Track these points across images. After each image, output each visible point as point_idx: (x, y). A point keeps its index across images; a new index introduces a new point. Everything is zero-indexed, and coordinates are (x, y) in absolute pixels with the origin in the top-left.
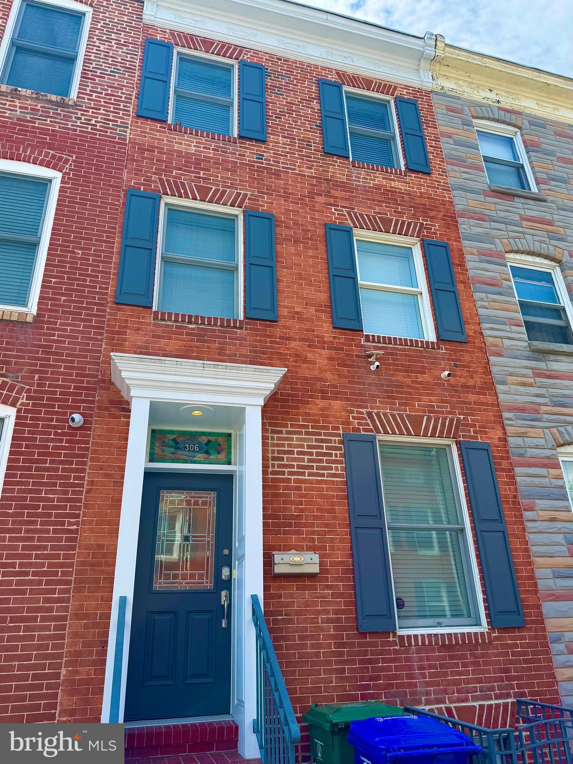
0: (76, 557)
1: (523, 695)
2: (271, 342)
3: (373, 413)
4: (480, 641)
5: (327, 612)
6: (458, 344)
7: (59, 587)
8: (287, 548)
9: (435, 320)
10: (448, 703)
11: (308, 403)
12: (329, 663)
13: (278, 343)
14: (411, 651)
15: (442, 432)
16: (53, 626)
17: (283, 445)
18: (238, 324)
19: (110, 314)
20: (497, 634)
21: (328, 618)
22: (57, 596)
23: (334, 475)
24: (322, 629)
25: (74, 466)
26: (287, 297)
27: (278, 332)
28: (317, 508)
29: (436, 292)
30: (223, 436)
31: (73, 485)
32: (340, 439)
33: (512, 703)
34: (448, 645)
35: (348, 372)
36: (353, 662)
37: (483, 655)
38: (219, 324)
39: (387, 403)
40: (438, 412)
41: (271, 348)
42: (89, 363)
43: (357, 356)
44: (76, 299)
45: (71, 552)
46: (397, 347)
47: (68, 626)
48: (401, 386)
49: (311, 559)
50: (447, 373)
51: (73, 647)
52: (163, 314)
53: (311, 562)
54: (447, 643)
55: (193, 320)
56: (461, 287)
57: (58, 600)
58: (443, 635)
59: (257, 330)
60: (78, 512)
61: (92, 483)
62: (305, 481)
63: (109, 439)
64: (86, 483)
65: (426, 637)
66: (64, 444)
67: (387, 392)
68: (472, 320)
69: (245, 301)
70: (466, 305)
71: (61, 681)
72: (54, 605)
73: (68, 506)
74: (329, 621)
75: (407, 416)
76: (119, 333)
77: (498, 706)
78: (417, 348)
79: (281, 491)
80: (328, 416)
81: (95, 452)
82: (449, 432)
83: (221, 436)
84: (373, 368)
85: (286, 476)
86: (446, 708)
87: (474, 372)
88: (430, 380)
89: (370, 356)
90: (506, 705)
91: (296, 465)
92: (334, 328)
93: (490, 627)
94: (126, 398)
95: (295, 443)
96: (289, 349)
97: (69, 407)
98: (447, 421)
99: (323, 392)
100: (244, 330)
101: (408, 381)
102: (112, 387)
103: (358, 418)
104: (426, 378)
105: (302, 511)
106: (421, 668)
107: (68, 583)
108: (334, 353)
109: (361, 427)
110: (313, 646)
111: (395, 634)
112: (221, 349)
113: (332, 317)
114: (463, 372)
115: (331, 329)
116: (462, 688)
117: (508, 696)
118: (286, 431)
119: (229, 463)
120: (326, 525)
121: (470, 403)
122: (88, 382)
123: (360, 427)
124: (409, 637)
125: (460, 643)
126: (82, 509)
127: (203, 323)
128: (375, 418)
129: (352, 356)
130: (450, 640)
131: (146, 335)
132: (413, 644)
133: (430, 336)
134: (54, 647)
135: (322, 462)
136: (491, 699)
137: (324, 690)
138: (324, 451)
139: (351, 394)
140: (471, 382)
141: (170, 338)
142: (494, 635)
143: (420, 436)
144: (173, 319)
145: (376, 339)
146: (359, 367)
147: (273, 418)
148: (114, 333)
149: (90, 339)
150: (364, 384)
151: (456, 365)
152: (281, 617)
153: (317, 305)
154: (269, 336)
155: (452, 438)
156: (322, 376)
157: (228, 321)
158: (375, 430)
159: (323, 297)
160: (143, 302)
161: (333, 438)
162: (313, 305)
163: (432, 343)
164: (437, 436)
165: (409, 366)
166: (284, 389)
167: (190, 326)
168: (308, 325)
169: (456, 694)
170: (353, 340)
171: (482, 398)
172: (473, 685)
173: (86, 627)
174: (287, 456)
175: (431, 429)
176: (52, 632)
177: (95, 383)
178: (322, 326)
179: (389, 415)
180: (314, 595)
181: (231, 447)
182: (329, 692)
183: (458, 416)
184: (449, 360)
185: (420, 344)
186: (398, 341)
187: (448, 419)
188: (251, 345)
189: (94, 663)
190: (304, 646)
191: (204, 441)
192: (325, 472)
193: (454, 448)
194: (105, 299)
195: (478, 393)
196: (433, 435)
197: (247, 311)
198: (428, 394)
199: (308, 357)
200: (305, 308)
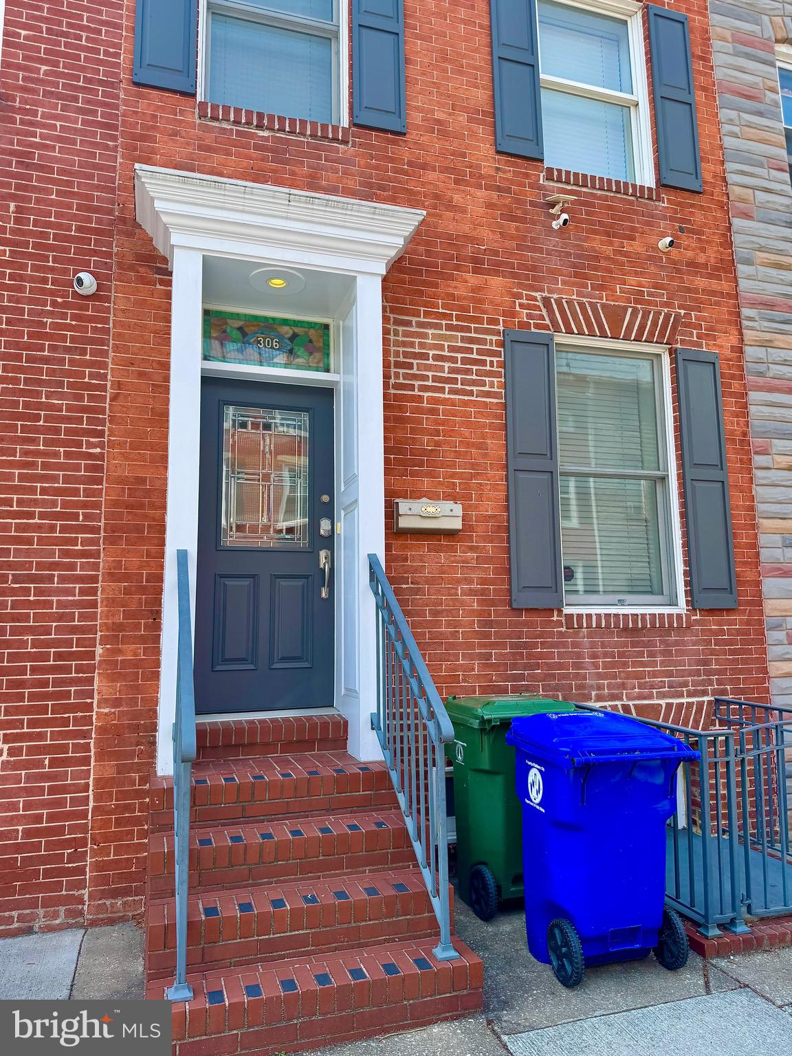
0: (104, 494)
1: (724, 692)
2: (396, 171)
3: (552, 300)
4: (675, 625)
5: (470, 581)
6: (687, 194)
7: (81, 536)
8: (416, 495)
9: (657, 151)
10: (625, 700)
11: (451, 278)
12: (472, 646)
13: (406, 173)
14: (581, 634)
15: (651, 333)
16: (77, 589)
17: (412, 345)
18: (340, 134)
19: (126, 103)
20: (698, 617)
21: (470, 590)
22: (79, 547)
23: (488, 394)
24: (462, 603)
25: (88, 357)
26: (421, 92)
27: (405, 153)
28: (460, 442)
29: (662, 102)
30: (317, 327)
31: (89, 387)
32: (499, 338)
33: (709, 702)
34: (633, 630)
35: (517, 229)
36: (503, 645)
37: (676, 643)
38: (309, 132)
39: (574, 284)
40: (649, 303)
41: (395, 180)
42: (98, 188)
43: (532, 204)
44: (66, 71)
45: (96, 487)
46: (595, 192)
47: (100, 589)
48: (597, 259)
49: (452, 510)
50: (668, 239)
51: (111, 618)
52: (215, 108)
53: (451, 514)
54: (631, 626)
55: (265, 122)
56: (700, 97)
57: (83, 554)
58: (625, 616)
59: (371, 147)
60: (100, 428)
61: (118, 385)
62: (444, 402)
63: (139, 318)
64: (109, 384)
65: (603, 618)
66: (68, 321)
67: (574, 266)
68: (712, 155)
69: (351, 94)
70: (705, 129)
71: (97, 662)
72: (76, 560)
73: (85, 419)
74: (471, 592)
75: (603, 306)
76: (143, 138)
77: (690, 705)
78: (625, 197)
79: (408, 414)
80: (481, 301)
81: (118, 336)
82: (662, 334)
83: (314, 328)
84: (556, 225)
85: (416, 392)
86: (623, 705)
87: (707, 242)
88: (641, 250)
89: (552, 205)
90: (701, 704)
91: (430, 377)
92: (498, 152)
93: (690, 608)
94: (162, 250)
95: (430, 341)
96: (423, 184)
97: (71, 261)
98: (662, 318)
99: (475, 260)
100: (350, 146)
101: (608, 250)
102: (137, 231)
103: (528, 307)
104: (636, 247)
105: (438, 444)
106: (594, 656)
107: (96, 530)
108: (496, 197)
109: (532, 322)
110: (449, 624)
111: (560, 611)
112: (313, 177)
113: (495, 134)
114: (691, 241)
115: (492, 152)
116: (646, 682)
117: (705, 693)
118: (417, 322)
119: (328, 371)
120: (473, 466)
121: (696, 291)
122: (99, 221)
123: (530, 321)
124: (580, 616)
125: (649, 626)
126: (108, 424)
127: (282, 130)
128: (555, 307)
129: (523, 202)
130: (635, 622)
131: (188, 144)
132: (585, 625)
133: (646, 177)
134: (83, 617)
135: (470, 373)
136: (682, 696)
137: (462, 679)
138: (475, 356)
139: (520, 266)
140: (701, 259)
141: (228, 153)
142: (694, 618)
143: (618, 339)
144: (232, 119)
145: (564, 177)
146: (534, 222)
147: (396, 300)
148: (135, 137)
149: (96, 145)
150: (541, 250)
151: (684, 227)
152: (405, 586)
153: (471, 111)
154: (392, 160)
155: (666, 344)
156: (474, 234)
157: (325, 127)
158: (553, 326)
159: (480, 96)
160: (179, 83)
161: (488, 337)
162: (465, 109)
163: (650, 189)
164: (643, 340)
165: (612, 226)
166: (414, 252)
167: (261, 133)
168: (454, 145)
169: (637, 690)
170: (527, 176)
171: (715, 285)
172: (660, 679)
173: (127, 591)
174: (418, 361)
175: (636, 328)
176: (77, 598)
177: (111, 223)
178: (478, 148)
179: (576, 304)
180: (452, 559)
181: (329, 346)
182: (469, 682)
183: (678, 310)
184: (672, 219)
185: (631, 191)
186: (597, 182)
187: (663, 314)
188: (362, 174)
189: (143, 639)
190: (438, 624)
191: (287, 333)
192: (474, 388)
193: (666, 360)
194: (116, 75)
195: (710, 276)
196: (638, 339)
197: (354, 112)
198: (636, 274)
199: (455, 200)
200: (450, 114)
